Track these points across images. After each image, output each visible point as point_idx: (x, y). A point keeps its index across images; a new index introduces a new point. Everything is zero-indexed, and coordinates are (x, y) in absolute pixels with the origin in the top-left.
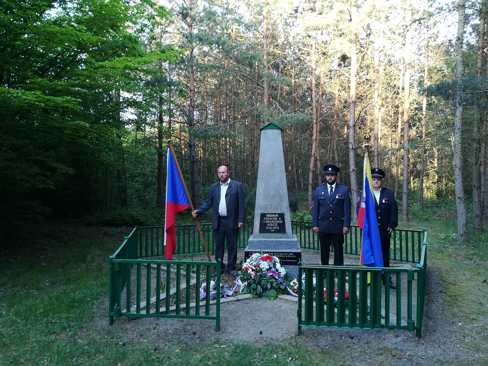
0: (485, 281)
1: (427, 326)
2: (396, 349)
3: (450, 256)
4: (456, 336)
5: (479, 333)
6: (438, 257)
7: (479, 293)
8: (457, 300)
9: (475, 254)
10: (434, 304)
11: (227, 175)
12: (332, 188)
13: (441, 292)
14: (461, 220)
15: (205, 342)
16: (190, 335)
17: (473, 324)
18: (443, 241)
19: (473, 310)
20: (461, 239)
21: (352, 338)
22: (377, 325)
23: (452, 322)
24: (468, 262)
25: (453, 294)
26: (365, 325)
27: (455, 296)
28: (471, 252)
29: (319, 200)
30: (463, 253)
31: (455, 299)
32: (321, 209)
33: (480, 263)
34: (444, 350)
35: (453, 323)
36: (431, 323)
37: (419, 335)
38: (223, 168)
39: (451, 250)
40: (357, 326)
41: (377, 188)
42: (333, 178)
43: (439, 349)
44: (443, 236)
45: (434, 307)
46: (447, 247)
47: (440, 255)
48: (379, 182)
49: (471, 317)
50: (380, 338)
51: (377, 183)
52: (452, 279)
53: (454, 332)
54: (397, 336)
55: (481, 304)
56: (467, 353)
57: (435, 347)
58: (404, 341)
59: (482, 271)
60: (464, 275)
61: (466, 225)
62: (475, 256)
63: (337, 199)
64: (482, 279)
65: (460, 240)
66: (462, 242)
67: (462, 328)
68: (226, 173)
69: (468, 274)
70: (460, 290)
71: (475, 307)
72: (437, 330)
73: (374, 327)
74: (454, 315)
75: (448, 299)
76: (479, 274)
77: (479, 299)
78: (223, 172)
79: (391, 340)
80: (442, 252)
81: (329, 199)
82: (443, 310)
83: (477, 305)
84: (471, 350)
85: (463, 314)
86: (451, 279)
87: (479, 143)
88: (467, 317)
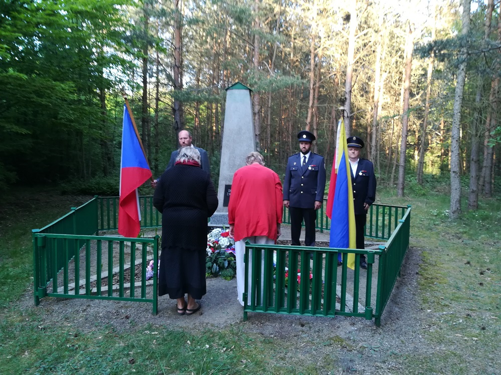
0: (468, 263)
1: (390, 312)
3: (438, 234)
4: (421, 325)
5: (447, 322)
6: (425, 235)
7: (459, 276)
8: (433, 283)
9: (465, 232)
10: (406, 287)
11: (189, 141)
12: (305, 158)
13: (417, 273)
14: (455, 195)
15: (136, 328)
16: (122, 319)
17: (443, 311)
18: (434, 218)
19: (447, 295)
20: (453, 216)
21: (303, 326)
22: (331, 312)
23: (420, 308)
24: (456, 241)
25: (430, 277)
26: (318, 311)
27: (432, 278)
28: (461, 230)
29: (291, 171)
30: (452, 231)
31: (430, 281)
33: (468, 242)
34: (402, 341)
35: (422, 309)
36: (397, 309)
37: (378, 323)
38: (184, 134)
39: (441, 227)
40: (309, 313)
41: (354, 159)
42: (307, 147)
43: (397, 340)
44: (435, 212)
45: (405, 290)
46: (438, 225)
47: (428, 232)
49: (443, 304)
50: (333, 326)
52: (433, 259)
53: (421, 320)
54: (353, 324)
55: (458, 288)
56: (428, 345)
57: (393, 338)
58: (359, 330)
59: (469, 251)
60: (448, 255)
61: (460, 201)
62: (465, 235)
63: (310, 171)
64: (465, 261)
66: (454, 219)
67: (430, 316)
68: (188, 139)
69: (453, 254)
70: (439, 272)
71: (451, 291)
72: (401, 317)
73: (327, 314)
74: (425, 301)
75: (423, 281)
76: (464, 254)
77: (457, 283)
78: (184, 138)
79: (345, 328)
80: (431, 229)
81: (301, 170)
82: (414, 294)
83: (453, 290)
84: (433, 341)
85: (435, 300)
86: (432, 259)
88: (438, 303)
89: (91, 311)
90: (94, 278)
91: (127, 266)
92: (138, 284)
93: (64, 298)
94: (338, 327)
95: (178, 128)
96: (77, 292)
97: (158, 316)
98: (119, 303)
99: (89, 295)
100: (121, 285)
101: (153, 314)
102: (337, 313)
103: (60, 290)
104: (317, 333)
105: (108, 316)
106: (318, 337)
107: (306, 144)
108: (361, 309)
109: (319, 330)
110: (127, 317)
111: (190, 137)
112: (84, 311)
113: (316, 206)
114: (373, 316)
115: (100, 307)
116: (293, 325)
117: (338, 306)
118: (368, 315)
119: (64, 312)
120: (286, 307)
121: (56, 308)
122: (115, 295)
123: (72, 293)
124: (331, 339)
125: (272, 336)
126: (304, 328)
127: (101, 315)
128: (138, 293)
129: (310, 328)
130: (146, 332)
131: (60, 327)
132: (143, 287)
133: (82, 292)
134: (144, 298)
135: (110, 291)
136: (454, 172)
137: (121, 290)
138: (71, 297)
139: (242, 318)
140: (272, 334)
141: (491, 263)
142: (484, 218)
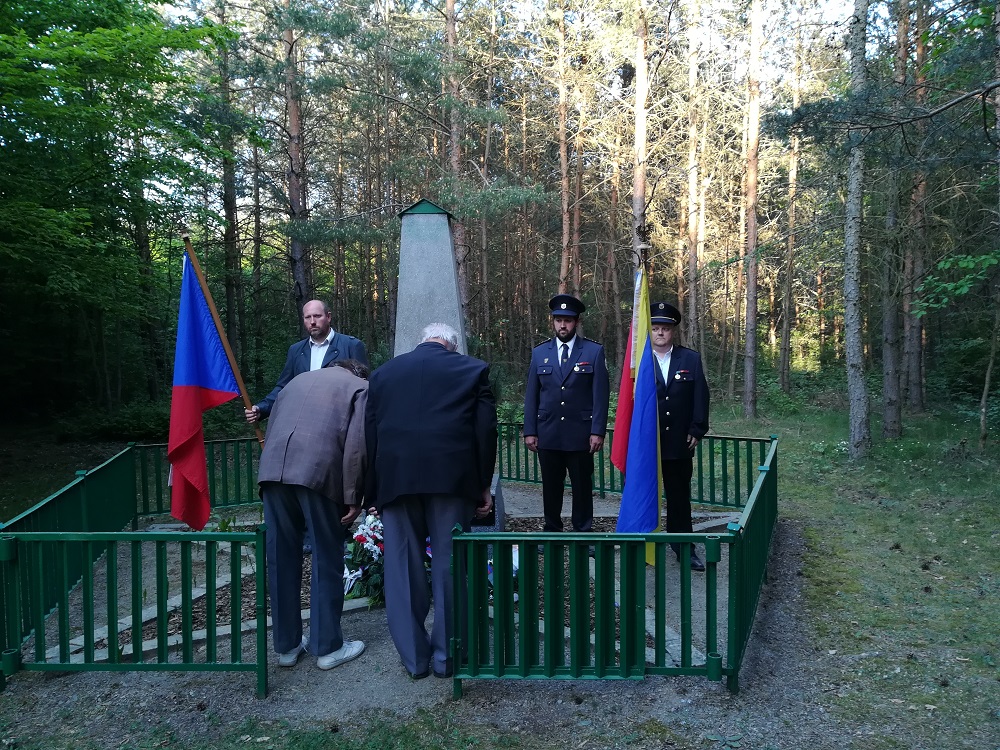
0: (897, 547)
1: (755, 660)
2: (677, 724)
3: (830, 489)
4: (819, 684)
5: (869, 674)
6: (807, 494)
7: (882, 574)
8: (832, 592)
9: (883, 485)
10: (781, 605)
11: (324, 322)
12: (566, 348)
13: (800, 574)
14: (857, 412)
15: (221, 729)
16: (191, 711)
17: (860, 651)
18: (820, 458)
19: (865, 617)
20: (856, 453)
21: (579, 701)
22: (636, 668)
23: (814, 646)
24: (866, 502)
25: (826, 579)
26: (609, 669)
27: (829, 583)
28: (875, 480)
29: (538, 377)
30: (858, 483)
31: (828, 588)
32: (543, 396)
33: (890, 504)
34: (786, 723)
35: (817, 649)
36: (768, 653)
37: (733, 687)
38: (313, 307)
39: (834, 476)
40: (590, 673)
41: (663, 348)
42: (569, 327)
43: (776, 719)
44: (820, 446)
45: (779, 611)
46: (828, 471)
47: (811, 488)
48: (666, 334)
49: (857, 636)
50: (643, 697)
51: (662, 335)
52: (828, 543)
53: (817, 672)
54: (683, 692)
55: (884, 601)
56: (839, 726)
57: (767, 716)
58: (697, 703)
59: (894, 522)
60: (855, 532)
61: (867, 423)
62: (882, 490)
63: (577, 373)
64: (891, 542)
65: (855, 456)
66: (859, 458)
67: (834, 662)
68: (322, 318)
69: (864, 530)
70: (842, 568)
71: (870, 607)
72: (777, 669)
73: (628, 673)
74: (822, 631)
75: (813, 591)
76: (886, 529)
77: (880, 590)
78: (315, 316)
79: (668, 702)
80: (816, 481)
81: (559, 373)
82: (797, 618)
83: (875, 604)
84: (847, 718)
85: (841, 627)
86: (825, 542)
87: (896, 249)
88: (849, 635)
89: (122, 696)
90: (125, 622)
91: (198, 592)
92: (223, 630)
93: (61, 673)
94: (653, 700)
95: (301, 296)
96: (89, 657)
97: (269, 699)
98: (182, 675)
99: (117, 661)
100: (187, 636)
101: (258, 696)
102: (648, 670)
103: (52, 653)
104: (610, 717)
105: (158, 707)
106: (614, 724)
107: (566, 321)
108: (698, 657)
109: (614, 708)
110: (201, 707)
111: (326, 313)
112: (106, 698)
113: (592, 446)
114: (724, 672)
115: (141, 689)
116: (560, 701)
117: (650, 655)
118: (711, 670)
119: (60, 703)
120: (542, 663)
121: (43, 694)
122: (174, 658)
123: (77, 659)
124: (639, 727)
125: (517, 729)
126: (582, 707)
127: (143, 704)
128: (224, 650)
129: (595, 705)
130: (243, 738)
131: (51, 738)
132: (236, 636)
133: (101, 655)
134: (237, 663)
135: (162, 650)
136: (853, 366)
137: (188, 646)
138: (76, 670)
139: (450, 694)
140: (516, 724)
141: (941, 544)
142: (917, 455)
